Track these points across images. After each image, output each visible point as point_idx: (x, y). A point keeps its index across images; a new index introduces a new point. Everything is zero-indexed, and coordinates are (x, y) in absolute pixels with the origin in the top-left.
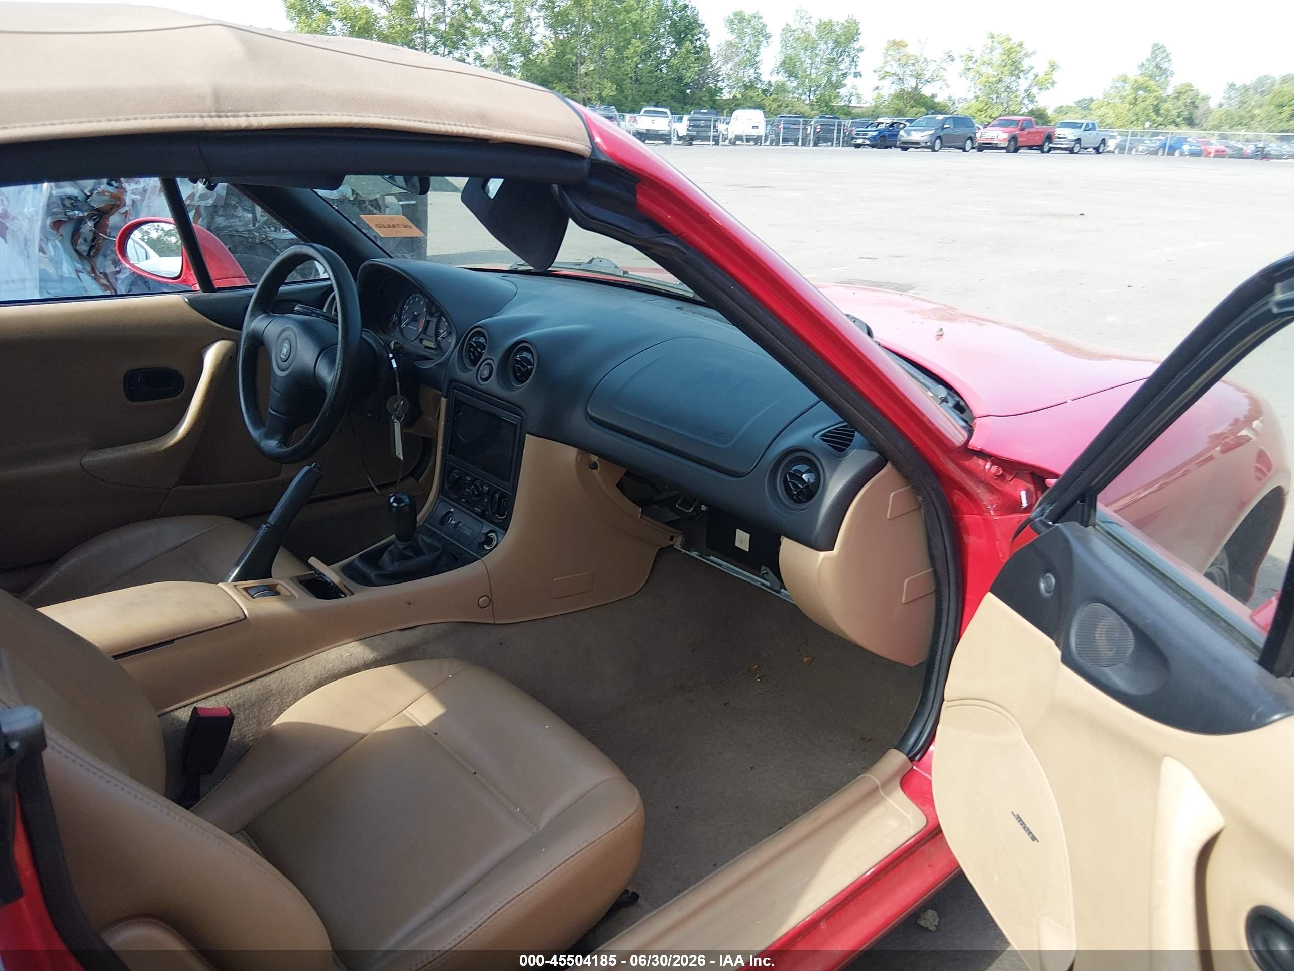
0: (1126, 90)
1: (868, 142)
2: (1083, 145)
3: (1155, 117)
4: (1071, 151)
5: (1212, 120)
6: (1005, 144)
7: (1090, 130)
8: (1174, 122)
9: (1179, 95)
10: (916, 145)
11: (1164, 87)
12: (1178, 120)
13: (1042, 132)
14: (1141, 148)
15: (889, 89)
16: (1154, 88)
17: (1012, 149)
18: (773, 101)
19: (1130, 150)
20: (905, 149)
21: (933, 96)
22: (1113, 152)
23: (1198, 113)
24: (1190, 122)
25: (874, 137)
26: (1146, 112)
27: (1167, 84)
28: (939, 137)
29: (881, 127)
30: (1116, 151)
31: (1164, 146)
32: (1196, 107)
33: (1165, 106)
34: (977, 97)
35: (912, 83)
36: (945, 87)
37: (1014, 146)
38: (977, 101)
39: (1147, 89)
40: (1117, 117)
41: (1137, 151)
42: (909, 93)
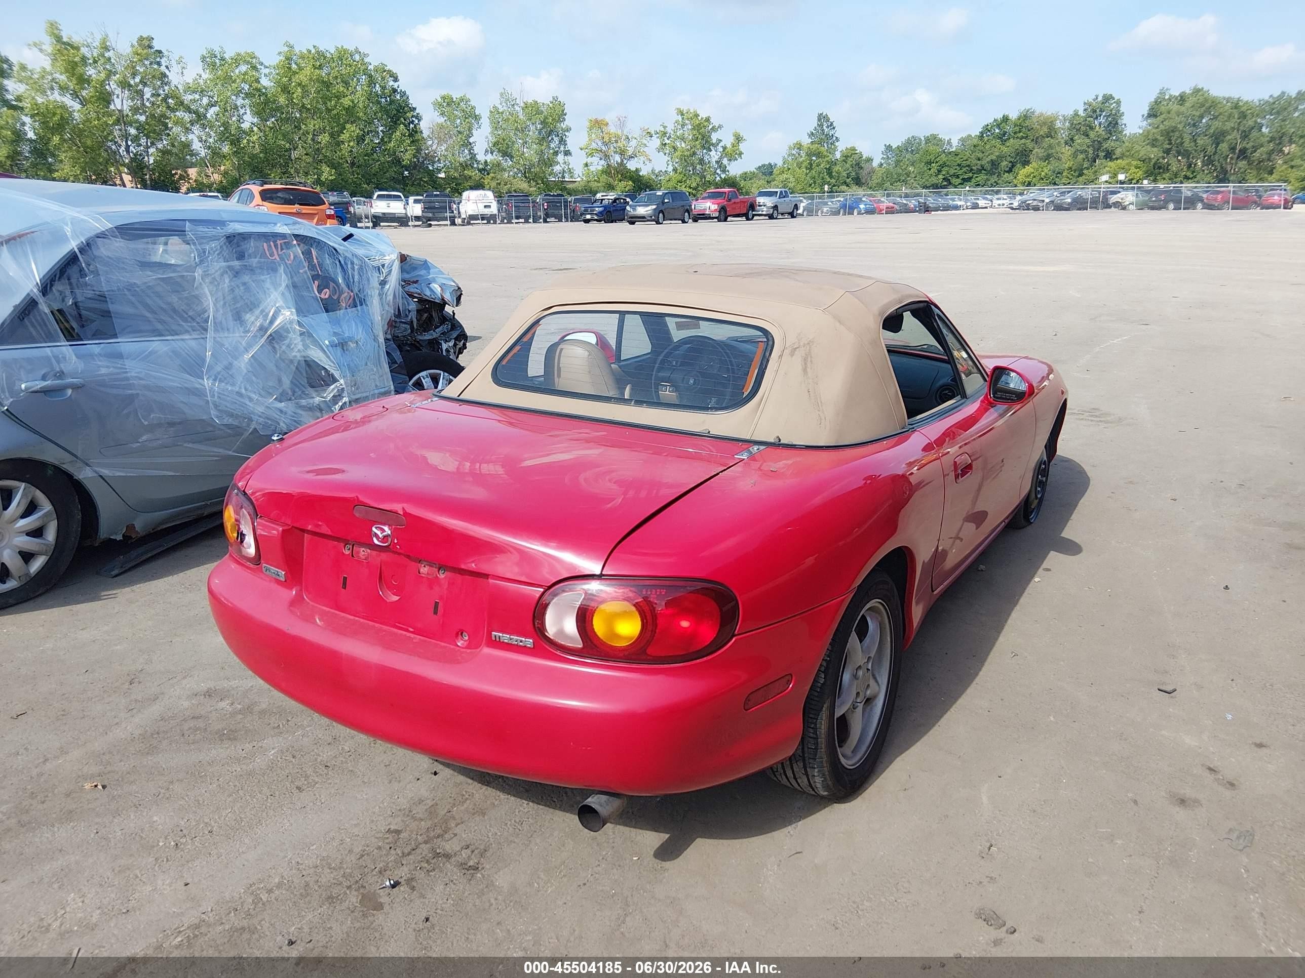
0: (801, 157)
1: (596, 218)
2: (779, 211)
3: (829, 179)
4: (771, 217)
5: (876, 180)
6: (717, 214)
7: (784, 197)
8: (845, 183)
9: (846, 158)
10: (642, 218)
11: (832, 151)
12: (848, 180)
13: (744, 202)
14: (825, 210)
15: (597, 165)
16: (825, 153)
17: (722, 218)
18: (492, 179)
19: (817, 212)
20: (632, 223)
21: (637, 170)
22: (803, 215)
23: (863, 173)
24: (858, 182)
25: (601, 213)
26: (821, 175)
27: (835, 150)
28: (662, 211)
29: (605, 202)
30: (805, 213)
31: (844, 206)
32: (862, 168)
33: (836, 168)
34: (675, 170)
35: (618, 158)
36: (647, 162)
37: (723, 215)
38: (676, 173)
39: (819, 155)
40: (797, 181)
41: (822, 212)
42: (615, 169)
